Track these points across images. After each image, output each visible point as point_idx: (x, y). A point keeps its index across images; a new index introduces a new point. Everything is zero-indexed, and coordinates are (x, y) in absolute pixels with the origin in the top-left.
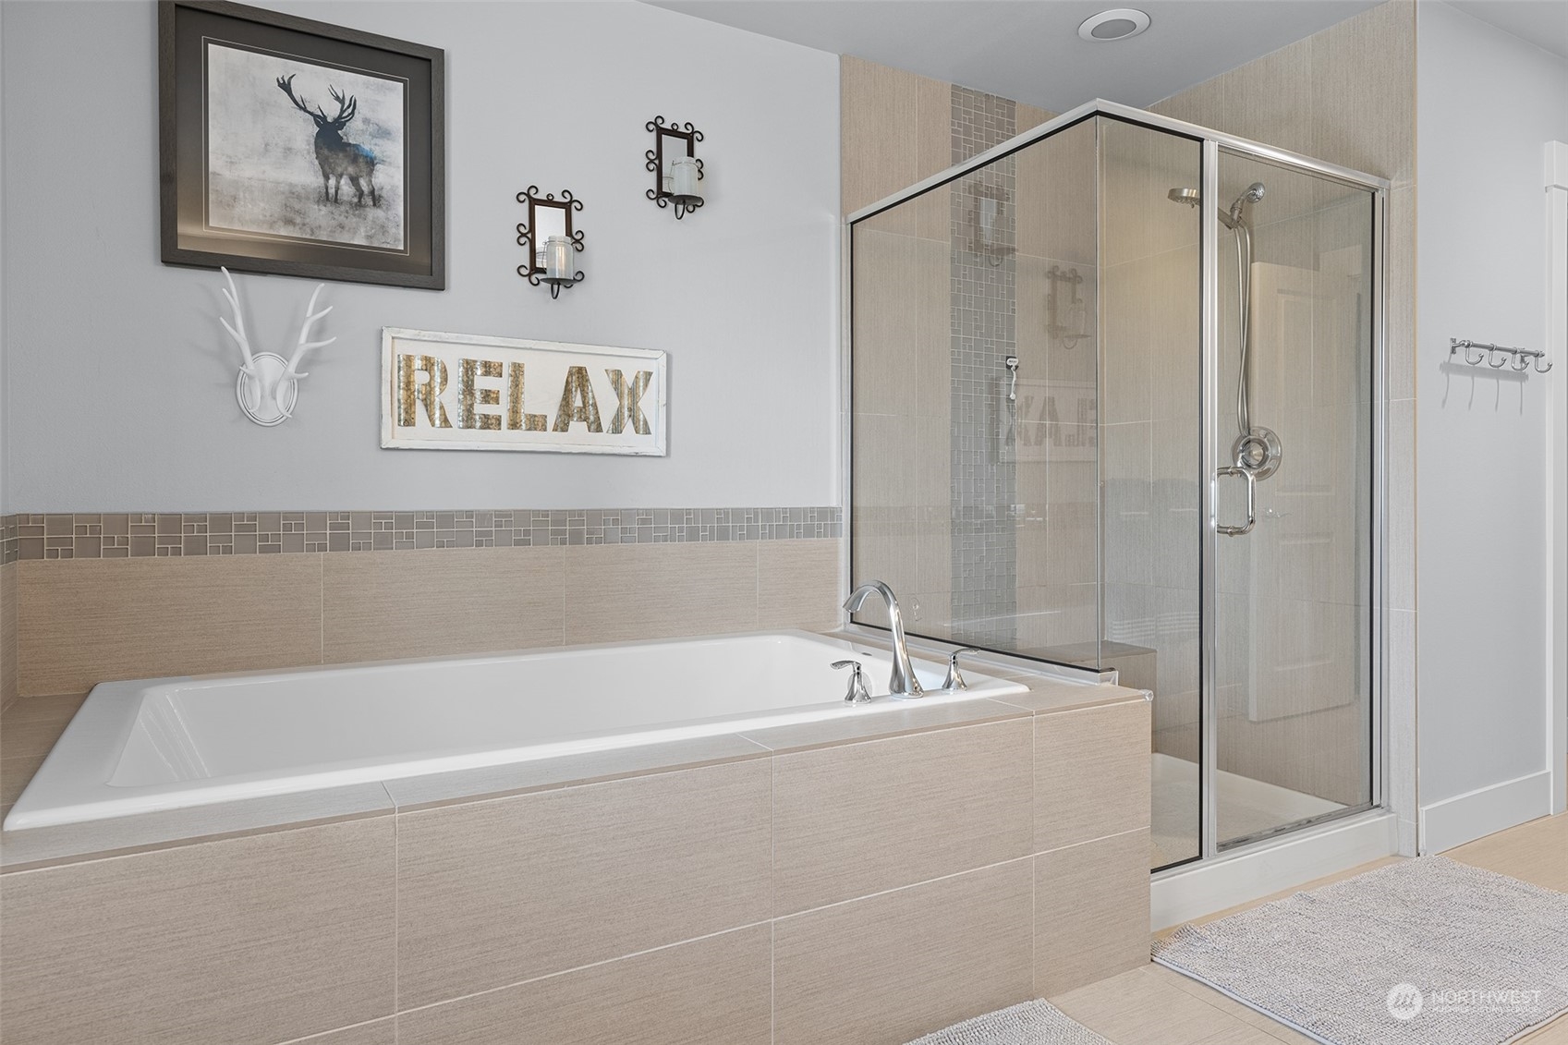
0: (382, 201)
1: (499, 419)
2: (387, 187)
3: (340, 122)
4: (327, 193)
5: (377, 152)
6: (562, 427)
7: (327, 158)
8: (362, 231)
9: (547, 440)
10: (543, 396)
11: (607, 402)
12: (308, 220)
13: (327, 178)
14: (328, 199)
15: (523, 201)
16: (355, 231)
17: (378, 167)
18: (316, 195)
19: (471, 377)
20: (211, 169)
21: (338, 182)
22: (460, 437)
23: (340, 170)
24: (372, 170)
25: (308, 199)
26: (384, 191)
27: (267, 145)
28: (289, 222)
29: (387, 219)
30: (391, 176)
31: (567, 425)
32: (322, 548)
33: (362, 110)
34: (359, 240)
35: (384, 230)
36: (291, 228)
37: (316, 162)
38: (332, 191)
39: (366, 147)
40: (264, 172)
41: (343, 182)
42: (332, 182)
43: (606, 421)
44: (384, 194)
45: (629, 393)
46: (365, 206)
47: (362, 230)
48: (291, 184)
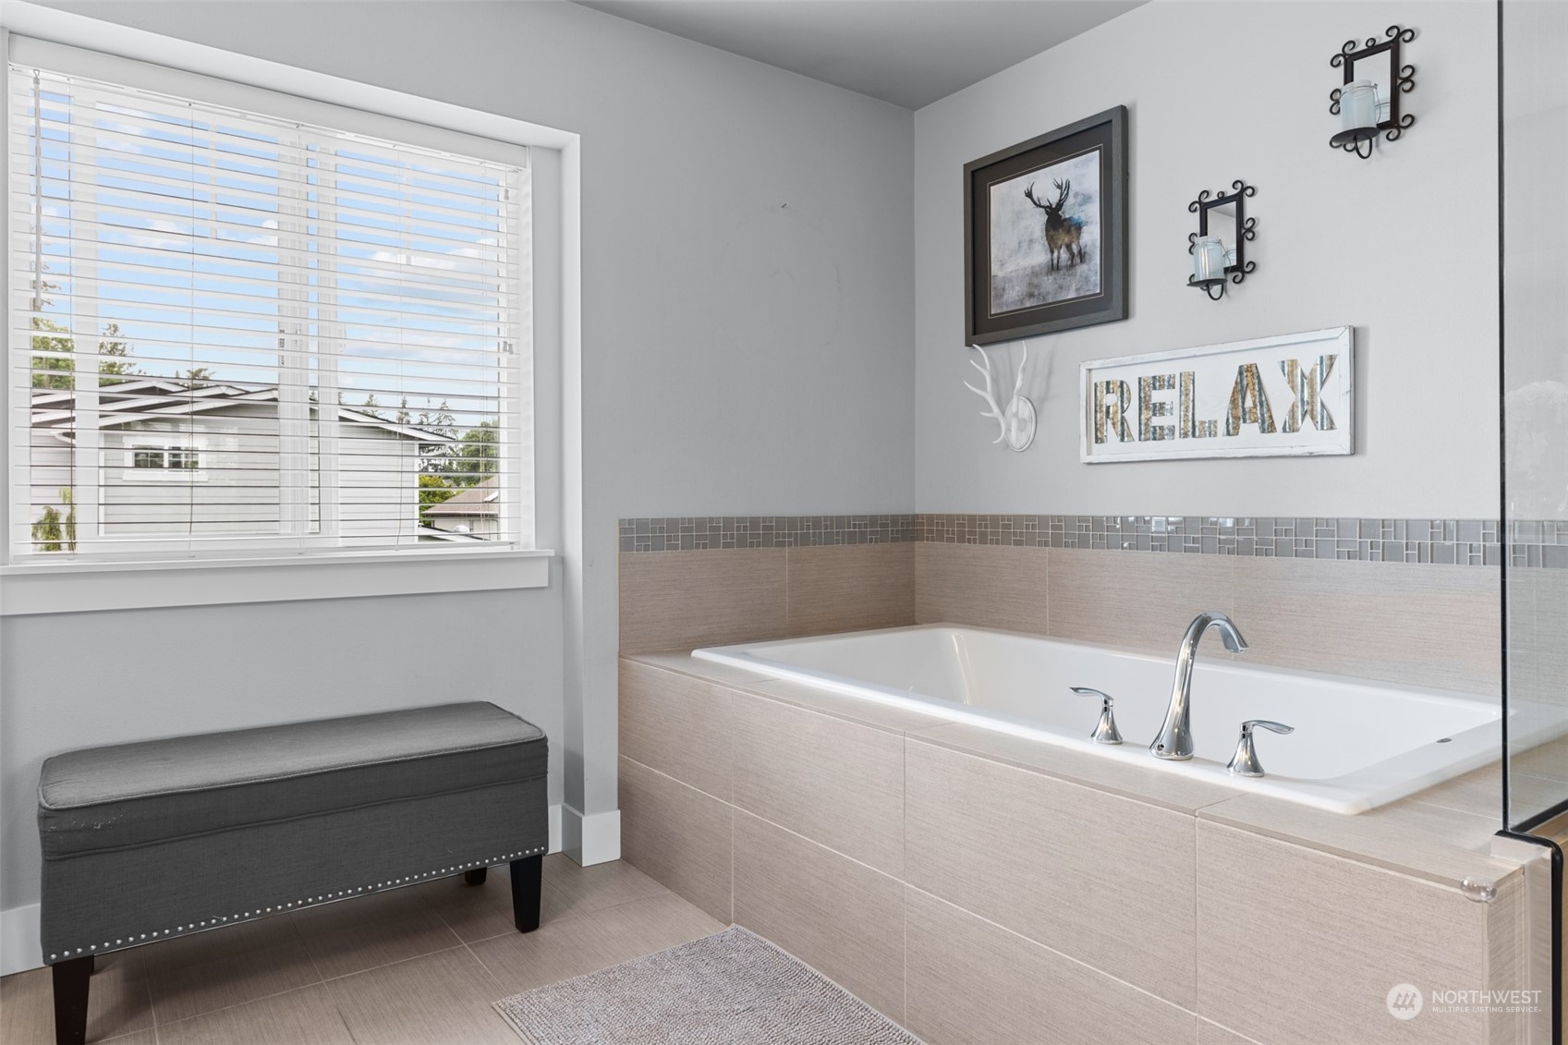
0: (1087, 257)
1: (1172, 430)
2: (1090, 243)
3: (1060, 205)
4: (1053, 264)
5: (1083, 218)
6: (1232, 431)
7: (1052, 237)
8: (1074, 288)
9: (1220, 445)
10: (1213, 402)
11: (1281, 398)
12: (1041, 290)
13: (1052, 252)
14: (1053, 269)
15: (1195, 210)
16: (1068, 288)
17: (1084, 229)
18: (1046, 269)
19: (1148, 393)
20: (992, 274)
21: (1059, 253)
22: (1141, 449)
23: (1060, 242)
24: (1080, 234)
25: (1041, 274)
26: (1088, 247)
27: (1020, 243)
28: (1031, 295)
29: (1090, 270)
30: (1091, 236)
31: (1237, 428)
32: (1046, 544)
33: (1073, 188)
34: (1072, 295)
35: (1087, 279)
36: (1032, 300)
37: (1046, 243)
38: (1055, 262)
39: (1076, 217)
40: (1018, 264)
41: (1062, 251)
42: (1056, 254)
43: (1280, 417)
44: (1088, 250)
45: (1306, 383)
46: (1077, 264)
47: (1074, 285)
48: (1033, 267)
